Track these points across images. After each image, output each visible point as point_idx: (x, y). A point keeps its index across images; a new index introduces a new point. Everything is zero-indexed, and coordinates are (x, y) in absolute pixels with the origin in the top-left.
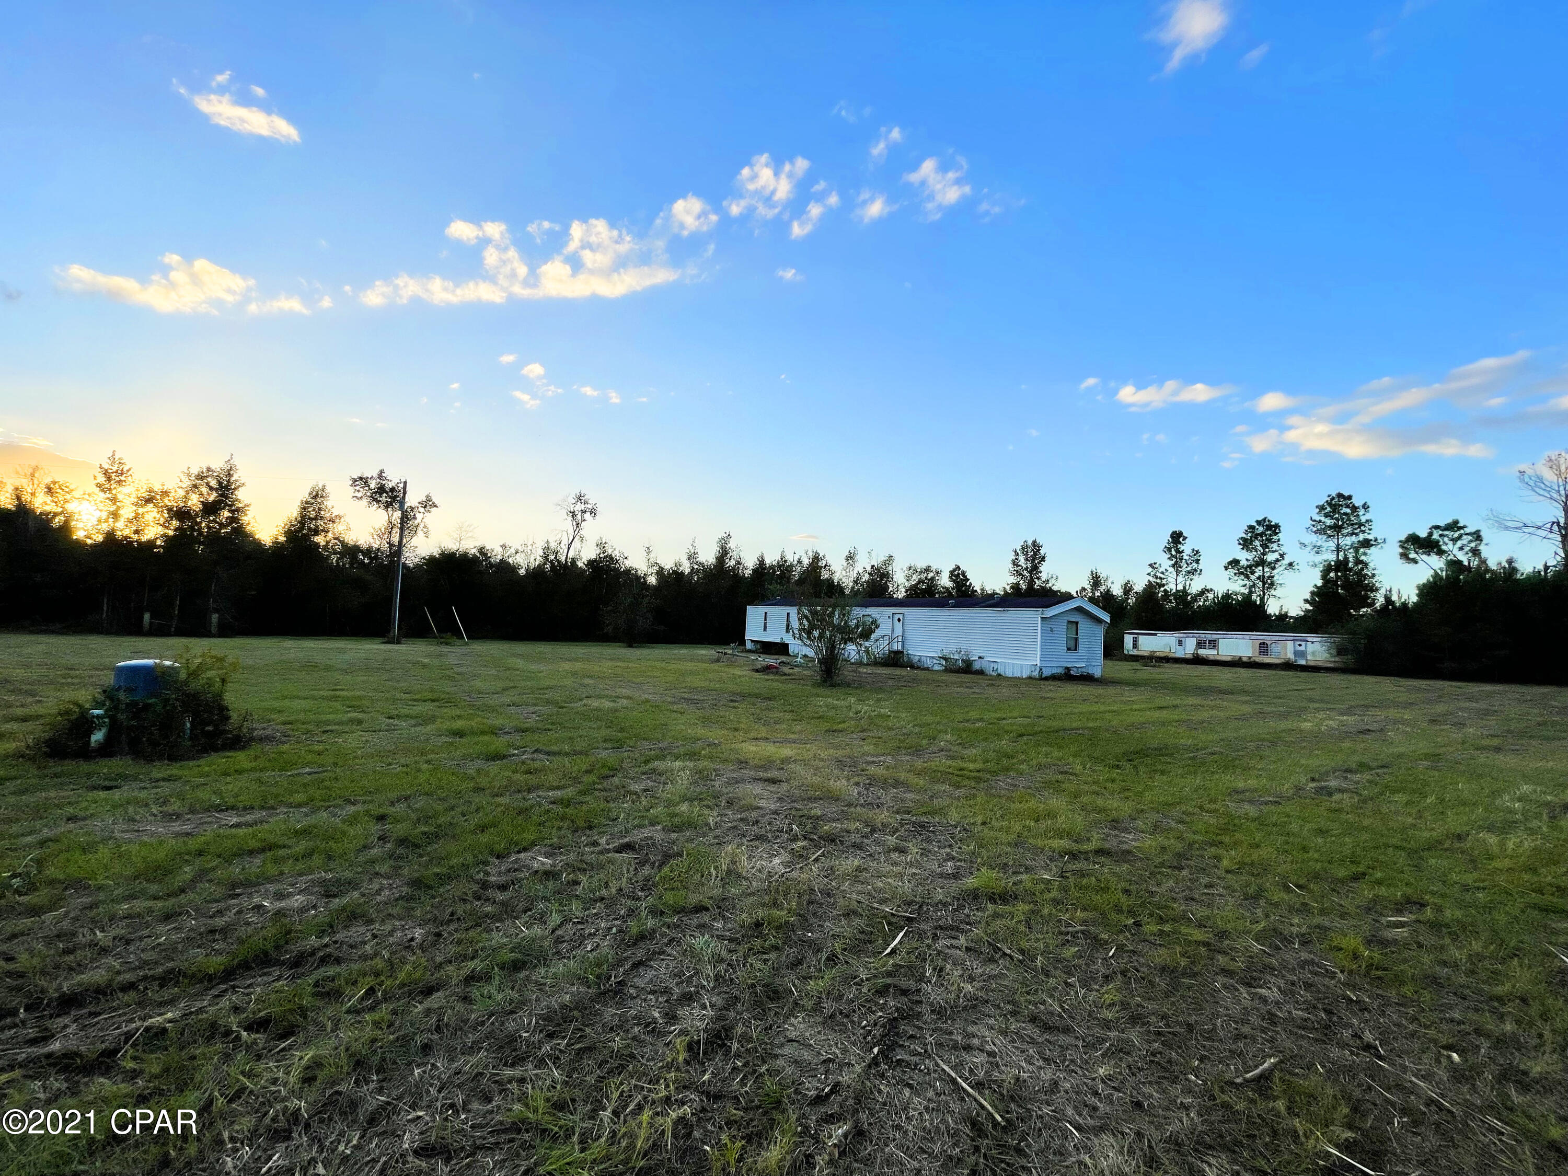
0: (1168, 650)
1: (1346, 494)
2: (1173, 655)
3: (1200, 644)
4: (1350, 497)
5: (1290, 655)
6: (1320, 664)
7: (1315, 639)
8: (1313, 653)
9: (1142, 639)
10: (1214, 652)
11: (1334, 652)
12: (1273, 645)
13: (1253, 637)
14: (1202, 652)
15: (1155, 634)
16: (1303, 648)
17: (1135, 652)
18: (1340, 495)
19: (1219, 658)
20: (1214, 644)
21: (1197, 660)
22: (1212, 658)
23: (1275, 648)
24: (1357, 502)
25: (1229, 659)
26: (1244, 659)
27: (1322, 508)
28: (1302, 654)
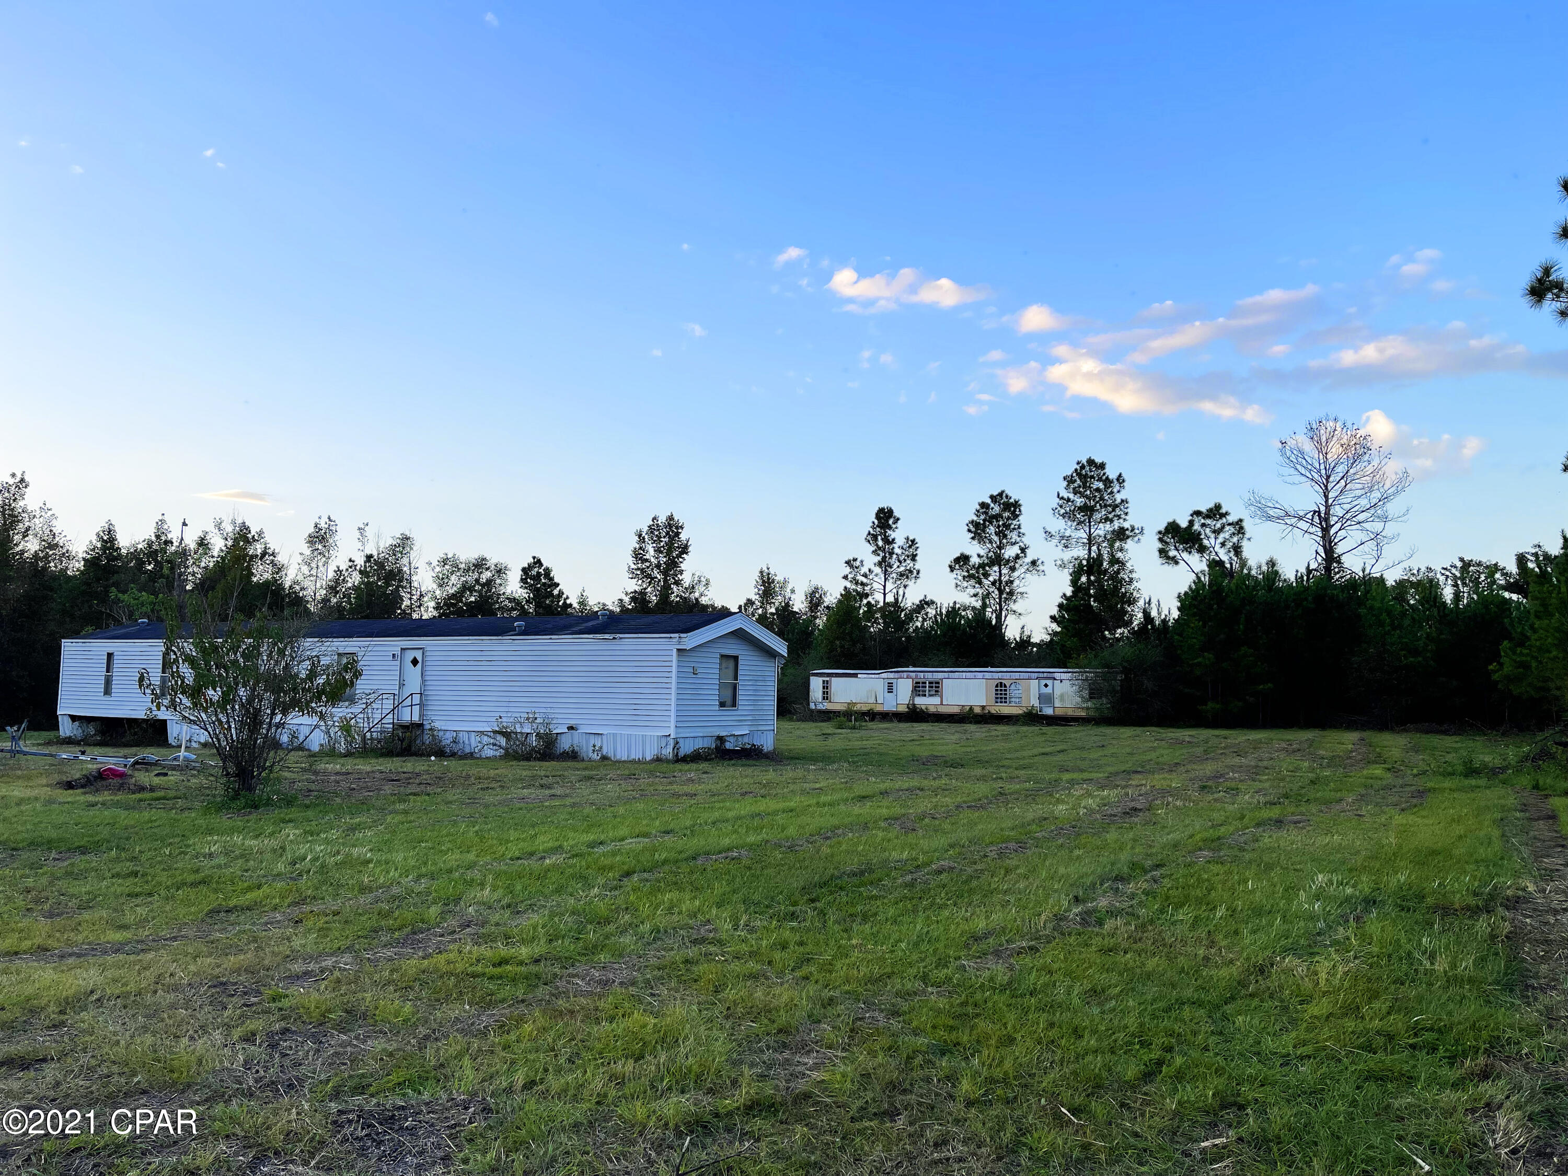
0: (872, 700)
1: (1098, 460)
2: (879, 708)
3: (918, 689)
4: (1102, 466)
5: (1035, 702)
6: (1070, 713)
7: (1064, 676)
8: (1062, 697)
9: (837, 684)
10: (936, 700)
11: (1086, 693)
12: (1013, 687)
13: (988, 675)
14: (920, 701)
15: (855, 675)
16: (1049, 690)
17: (827, 706)
18: (1091, 462)
19: (943, 710)
20: (936, 688)
21: (914, 715)
22: (932, 710)
23: (1014, 692)
24: (1111, 473)
25: (956, 710)
26: (977, 710)
27: (1070, 480)
28: (1046, 699)
